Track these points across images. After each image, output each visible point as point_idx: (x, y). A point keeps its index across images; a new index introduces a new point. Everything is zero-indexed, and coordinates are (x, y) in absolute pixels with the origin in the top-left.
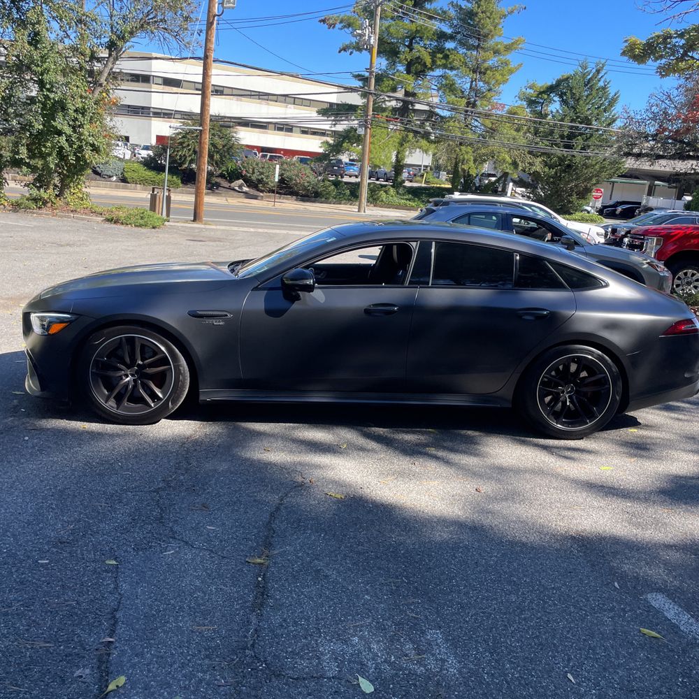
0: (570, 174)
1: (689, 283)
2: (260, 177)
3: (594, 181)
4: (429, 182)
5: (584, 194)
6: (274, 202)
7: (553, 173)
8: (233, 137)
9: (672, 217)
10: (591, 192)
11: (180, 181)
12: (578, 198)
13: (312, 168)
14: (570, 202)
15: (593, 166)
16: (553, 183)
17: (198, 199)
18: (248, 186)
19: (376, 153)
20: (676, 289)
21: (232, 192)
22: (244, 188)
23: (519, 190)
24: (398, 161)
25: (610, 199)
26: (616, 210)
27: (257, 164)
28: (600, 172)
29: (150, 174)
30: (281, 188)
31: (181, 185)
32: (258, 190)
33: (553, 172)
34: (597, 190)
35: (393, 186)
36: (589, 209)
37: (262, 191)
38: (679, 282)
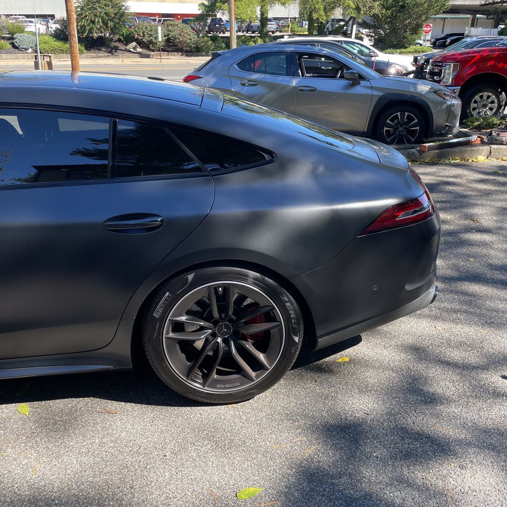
0: (404, 14)
1: (485, 106)
2: (150, 39)
3: (424, 18)
4: (294, 31)
5: (416, 30)
6: (161, 59)
7: (389, 14)
8: (123, 6)
9: (479, 42)
10: (421, 28)
11: (83, 48)
12: (411, 34)
13: (192, 27)
14: (405, 38)
15: (423, 4)
16: (391, 22)
17: (74, 62)
18: (141, 47)
19: (243, 8)
20: (473, 112)
21: (128, 54)
22: (137, 49)
23: (365, 31)
24: (262, 14)
25: (443, 33)
26: (446, 42)
27: (146, 28)
28: (428, 10)
29: (59, 44)
30: (169, 46)
31: (85, 51)
32: (150, 50)
33: (389, 12)
34: (427, 25)
35: (260, 37)
36: (421, 42)
37: (153, 51)
38: (476, 105)
